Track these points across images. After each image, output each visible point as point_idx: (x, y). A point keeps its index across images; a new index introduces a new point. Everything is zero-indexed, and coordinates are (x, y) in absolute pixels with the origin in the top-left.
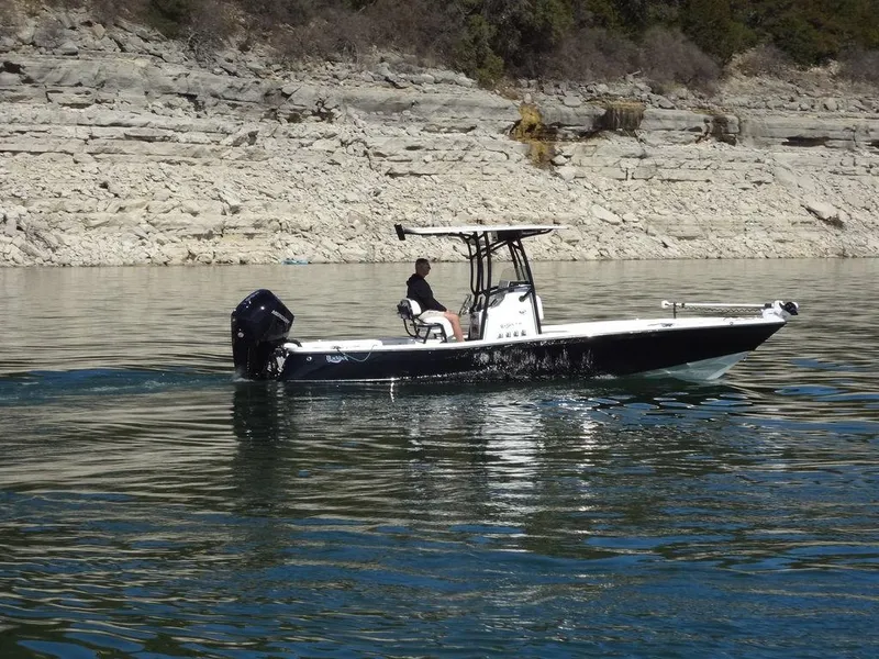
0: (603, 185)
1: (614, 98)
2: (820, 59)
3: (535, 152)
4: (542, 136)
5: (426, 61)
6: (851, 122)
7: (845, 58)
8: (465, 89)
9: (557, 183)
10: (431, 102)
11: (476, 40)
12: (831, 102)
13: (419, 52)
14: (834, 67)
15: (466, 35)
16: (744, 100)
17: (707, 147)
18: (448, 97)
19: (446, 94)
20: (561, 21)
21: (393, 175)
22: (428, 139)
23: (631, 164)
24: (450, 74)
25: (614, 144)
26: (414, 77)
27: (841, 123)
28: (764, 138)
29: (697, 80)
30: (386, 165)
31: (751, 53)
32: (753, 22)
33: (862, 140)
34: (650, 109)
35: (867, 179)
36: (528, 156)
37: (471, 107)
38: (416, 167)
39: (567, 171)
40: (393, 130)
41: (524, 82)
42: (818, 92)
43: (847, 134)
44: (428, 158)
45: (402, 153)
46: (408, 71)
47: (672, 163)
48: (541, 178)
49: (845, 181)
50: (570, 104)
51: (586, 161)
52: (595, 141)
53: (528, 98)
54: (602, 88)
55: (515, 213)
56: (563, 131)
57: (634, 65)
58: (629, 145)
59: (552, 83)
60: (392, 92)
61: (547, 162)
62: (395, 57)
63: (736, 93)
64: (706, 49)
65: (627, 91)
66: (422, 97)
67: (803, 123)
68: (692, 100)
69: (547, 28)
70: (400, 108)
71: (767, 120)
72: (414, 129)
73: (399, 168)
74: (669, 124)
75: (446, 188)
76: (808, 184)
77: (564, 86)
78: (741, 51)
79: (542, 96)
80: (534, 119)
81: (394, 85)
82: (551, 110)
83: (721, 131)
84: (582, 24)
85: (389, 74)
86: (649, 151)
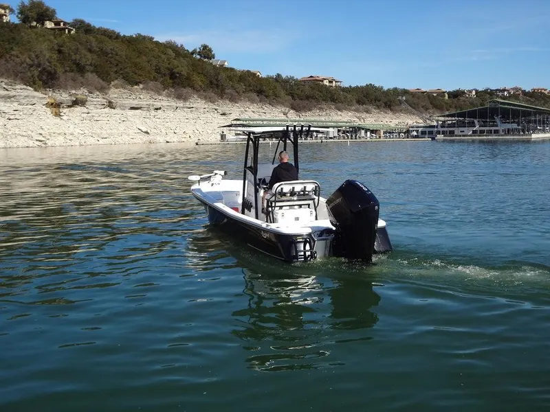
0: (77, 122)
1: (78, 95)
2: (137, 84)
3: (54, 112)
4: (56, 106)
5: (17, 82)
6: (148, 103)
7: (144, 83)
8: (30, 91)
9: (62, 121)
10: (20, 95)
11: (32, 76)
12: (141, 96)
13: (14, 79)
14: (141, 86)
15: (29, 74)
16: (116, 96)
17: (107, 110)
18: (26, 94)
19: (25, 93)
20: (60, 70)
21: (10, 119)
22: (20, 107)
23: (85, 115)
24: (25, 87)
25: (78, 109)
26: (14, 87)
27: (145, 103)
28: (123, 107)
29: (102, 90)
30: (7, 116)
31: (116, 82)
32: (116, 72)
33: (152, 108)
34: (89, 98)
35: (154, 120)
36: (52, 113)
37: (34, 97)
38: (17, 117)
39: (65, 118)
40: (8, 105)
41: (48, 89)
42: (137, 94)
43: (147, 106)
44: (21, 114)
45: (12, 112)
46: (11, 85)
47: (97, 115)
48: (57, 120)
49: (148, 120)
50: (63, 96)
51: (70, 114)
52: (73, 108)
53: (50, 94)
54: (74, 92)
55: (52, 131)
56: (63, 105)
57: (82, 85)
58: (84, 110)
59: (57, 90)
60: (6, 92)
61: (58, 115)
62: (6, 81)
63: (114, 93)
64: (103, 80)
65: (81, 92)
66: (17, 94)
67: (135, 103)
68: (101, 96)
69: (55, 73)
70: (10, 97)
71: (124, 102)
72: (16, 104)
73: (12, 117)
74: (95, 103)
75: (28, 124)
76: (137, 122)
77: (61, 91)
78: (113, 81)
79: (54, 94)
80: (53, 101)
81: (7, 90)
82: (58, 98)
83: (111, 105)
84: (66, 71)
85: (5, 86)
86: (90, 111)
